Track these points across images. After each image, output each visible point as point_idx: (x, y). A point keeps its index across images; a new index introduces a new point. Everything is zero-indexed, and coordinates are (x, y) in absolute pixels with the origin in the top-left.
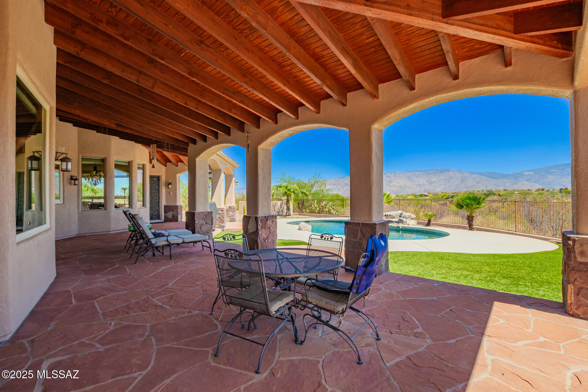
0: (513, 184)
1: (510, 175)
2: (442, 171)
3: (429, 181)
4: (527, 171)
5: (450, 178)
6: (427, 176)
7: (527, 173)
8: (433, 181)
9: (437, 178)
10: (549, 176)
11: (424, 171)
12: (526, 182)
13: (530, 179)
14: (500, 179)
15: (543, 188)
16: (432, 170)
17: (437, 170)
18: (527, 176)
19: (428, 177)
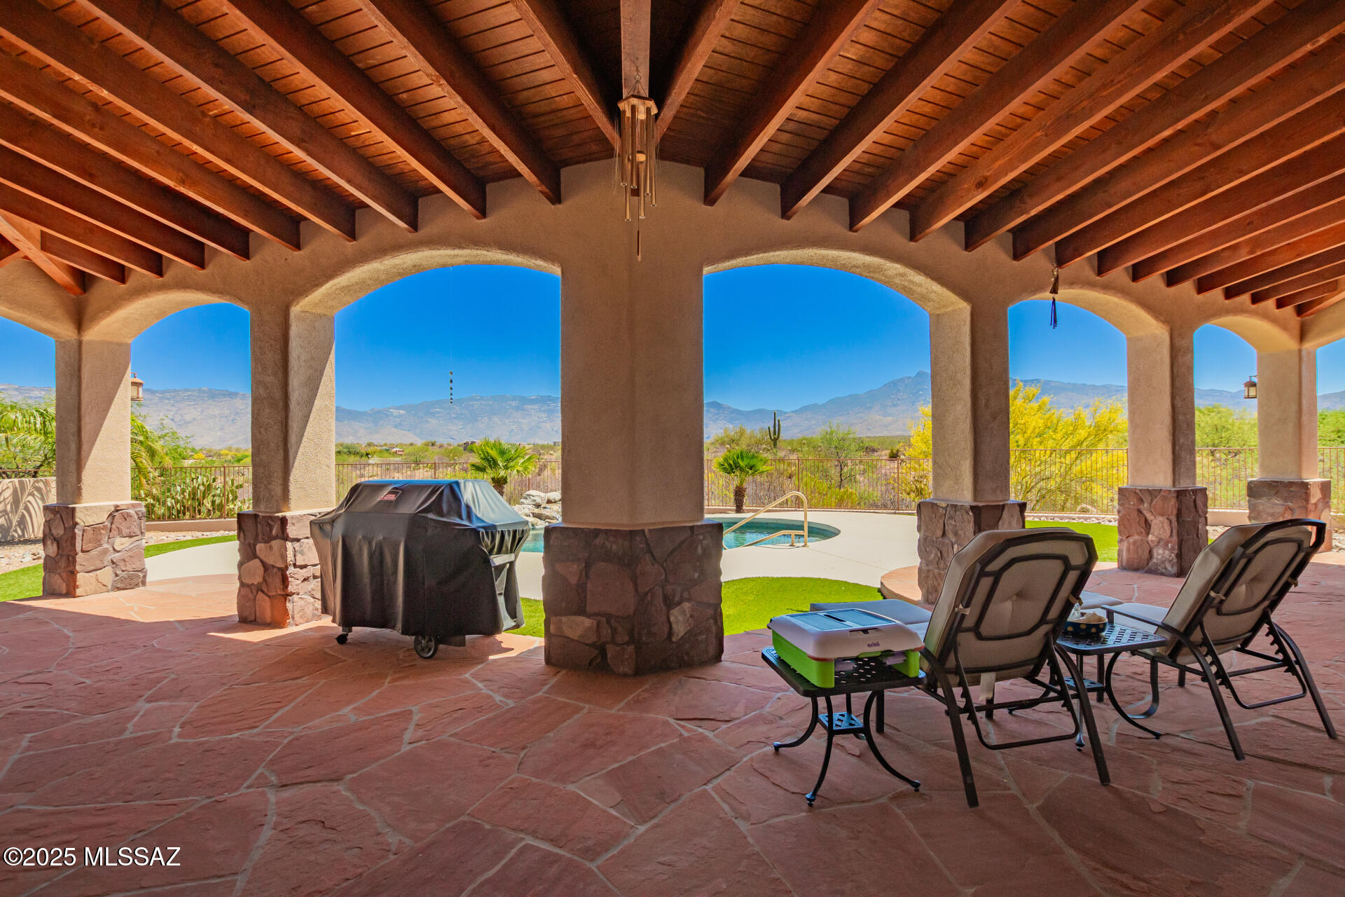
0: (371, 433)
1: (364, 414)
2: (213, 395)
3: (178, 418)
4: (395, 408)
5: (237, 413)
6: (173, 406)
7: (395, 412)
8: (188, 418)
9: (202, 412)
10: (429, 419)
11: (162, 392)
12: (394, 429)
13: (400, 424)
14: (346, 422)
15: (433, 441)
16: (187, 390)
17: (200, 391)
18: (396, 417)
19: (174, 409)
